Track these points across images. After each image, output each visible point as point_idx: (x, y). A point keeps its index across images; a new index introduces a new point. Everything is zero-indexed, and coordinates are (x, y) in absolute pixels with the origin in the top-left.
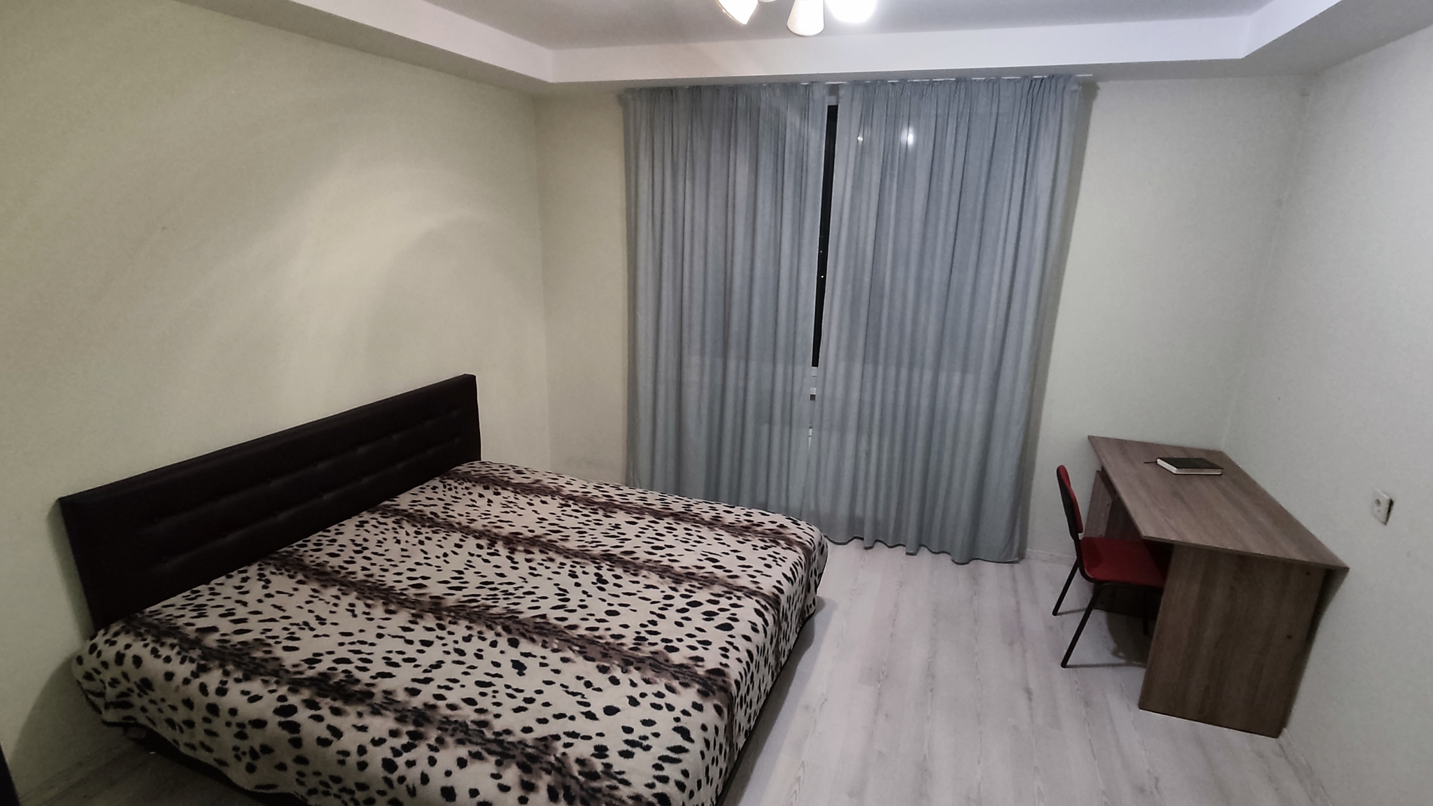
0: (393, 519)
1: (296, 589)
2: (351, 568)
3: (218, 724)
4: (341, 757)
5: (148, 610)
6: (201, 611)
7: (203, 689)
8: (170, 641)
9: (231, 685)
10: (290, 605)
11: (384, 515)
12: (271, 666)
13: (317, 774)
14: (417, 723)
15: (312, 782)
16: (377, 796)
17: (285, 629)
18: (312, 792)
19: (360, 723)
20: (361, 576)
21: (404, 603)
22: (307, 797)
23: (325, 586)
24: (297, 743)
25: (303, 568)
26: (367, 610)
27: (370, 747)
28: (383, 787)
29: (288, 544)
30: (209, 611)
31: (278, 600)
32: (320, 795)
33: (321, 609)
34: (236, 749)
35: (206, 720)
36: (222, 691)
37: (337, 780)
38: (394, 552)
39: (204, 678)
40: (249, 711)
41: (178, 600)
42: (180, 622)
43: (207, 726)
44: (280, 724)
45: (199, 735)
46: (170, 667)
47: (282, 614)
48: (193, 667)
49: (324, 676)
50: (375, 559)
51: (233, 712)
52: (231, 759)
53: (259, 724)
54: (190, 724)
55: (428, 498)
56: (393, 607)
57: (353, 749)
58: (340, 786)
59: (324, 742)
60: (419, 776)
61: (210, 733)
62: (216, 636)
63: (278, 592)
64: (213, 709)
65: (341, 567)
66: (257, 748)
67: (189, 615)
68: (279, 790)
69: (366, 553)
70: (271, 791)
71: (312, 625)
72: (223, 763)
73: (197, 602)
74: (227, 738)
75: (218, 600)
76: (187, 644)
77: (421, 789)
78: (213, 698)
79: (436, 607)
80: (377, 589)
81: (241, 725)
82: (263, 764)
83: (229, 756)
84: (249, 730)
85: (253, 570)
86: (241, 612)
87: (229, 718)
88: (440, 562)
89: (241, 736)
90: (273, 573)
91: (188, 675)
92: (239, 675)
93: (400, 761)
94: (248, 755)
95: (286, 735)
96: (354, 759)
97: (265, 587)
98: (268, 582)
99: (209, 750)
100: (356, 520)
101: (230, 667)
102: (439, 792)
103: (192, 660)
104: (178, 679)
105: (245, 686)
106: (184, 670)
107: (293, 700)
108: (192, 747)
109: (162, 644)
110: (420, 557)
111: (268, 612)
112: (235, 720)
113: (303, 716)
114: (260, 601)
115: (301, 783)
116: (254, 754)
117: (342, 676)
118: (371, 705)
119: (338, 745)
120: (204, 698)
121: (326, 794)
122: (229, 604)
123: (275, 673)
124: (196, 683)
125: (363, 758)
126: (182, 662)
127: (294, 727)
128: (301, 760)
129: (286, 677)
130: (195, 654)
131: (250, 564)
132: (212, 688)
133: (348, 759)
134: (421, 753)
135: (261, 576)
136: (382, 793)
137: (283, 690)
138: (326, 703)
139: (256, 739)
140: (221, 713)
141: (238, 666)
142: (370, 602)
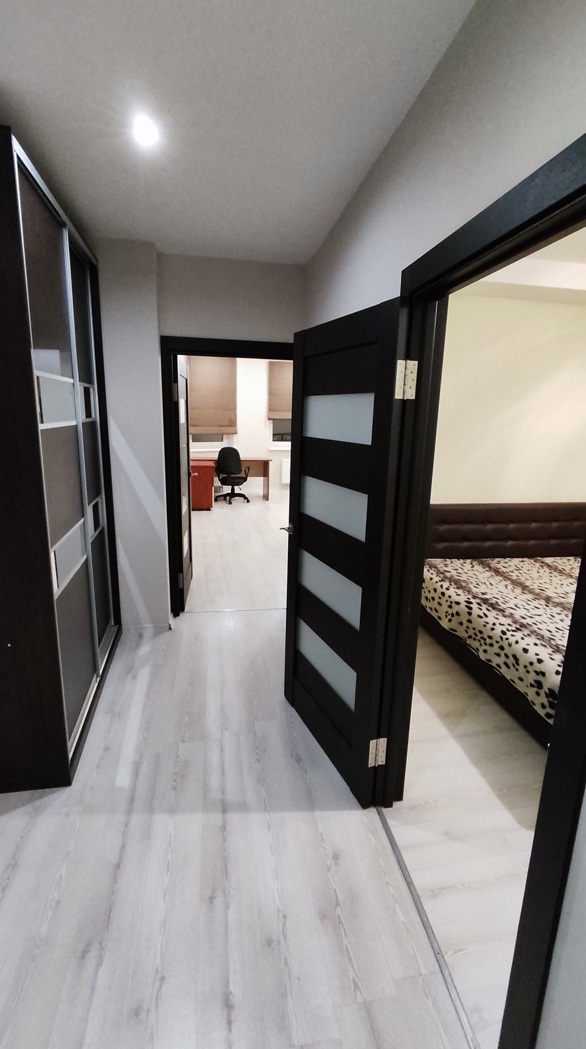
0: (540, 564)
1: (484, 572)
2: (511, 574)
3: (443, 601)
4: (485, 624)
5: (428, 559)
6: (446, 565)
7: (442, 586)
8: (434, 569)
9: (451, 588)
10: (480, 576)
11: (535, 561)
12: (467, 589)
13: (474, 629)
14: (521, 626)
15: (471, 632)
16: (494, 643)
17: (476, 581)
18: (470, 637)
19: (497, 617)
20: (515, 578)
21: (531, 592)
22: (467, 639)
23: (497, 575)
24: (470, 614)
25: (490, 567)
26: (513, 589)
27: (498, 625)
28: (499, 639)
29: (487, 558)
30: (449, 566)
31: (476, 573)
32: (472, 639)
33: (492, 580)
34: (447, 612)
35: (440, 598)
36: (447, 589)
37: (481, 632)
38: (535, 575)
39: (442, 583)
40: (455, 598)
41: (439, 560)
42: (438, 566)
43: (439, 600)
44: (466, 606)
45: (434, 605)
46: (432, 576)
47: (476, 577)
48: (440, 579)
49: (487, 600)
50: (524, 574)
51: (450, 597)
52: (443, 617)
53: (458, 603)
54: (433, 599)
55: (563, 563)
56: (525, 592)
57: (491, 623)
58: (482, 635)
59: (480, 617)
60: (515, 640)
61: (439, 604)
62: (450, 574)
63: (477, 571)
64: (443, 594)
65: (507, 572)
66: (455, 613)
67: (442, 565)
68: (457, 634)
69: (520, 571)
70: (454, 633)
71: (487, 584)
72: (440, 618)
73: (446, 563)
74: (445, 607)
75: (453, 565)
76: (439, 572)
77: (514, 645)
78: (444, 590)
79: (548, 599)
80: (521, 584)
81: (451, 602)
82: (455, 619)
83: (443, 616)
84: (453, 605)
85: (469, 561)
86: (460, 571)
87: (448, 599)
88: (558, 586)
89: (450, 607)
90: (476, 564)
91: (438, 581)
92: (456, 587)
93: (509, 634)
94: (450, 616)
95: (467, 610)
96: (490, 626)
97: (472, 567)
98: (473, 566)
99: (436, 611)
100: (521, 559)
101: (452, 584)
102: (522, 649)
103: (440, 577)
104: (434, 581)
105: (457, 590)
106: (438, 579)
107: (472, 600)
108: (431, 609)
109: (431, 569)
110: (548, 581)
111: (471, 573)
112: (450, 600)
113: (474, 606)
114: (469, 570)
115: (467, 632)
116: (453, 615)
117: (495, 602)
118: (503, 614)
119: (485, 619)
120: (441, 589)
121: (475, 639)
122: (456, 567)
123: (468, 591)
124: (440, 584)
125: (494, 627)
126: (437, 576)
127: (470, 608)
128: (469, 621)
129: (472, 594)
130: (442, 576)
131: (468, 559)
132: (444, 587)
133: (487, 625)
134: (519, 635)
135: (471, 564)
136: (497, 642)
137: (470, 597)
138: (484, 607)
139: (456, 608)
140: (445, 596)
141: (456, 584)
142: (515, 586)
